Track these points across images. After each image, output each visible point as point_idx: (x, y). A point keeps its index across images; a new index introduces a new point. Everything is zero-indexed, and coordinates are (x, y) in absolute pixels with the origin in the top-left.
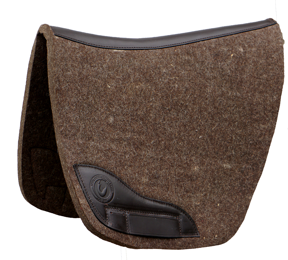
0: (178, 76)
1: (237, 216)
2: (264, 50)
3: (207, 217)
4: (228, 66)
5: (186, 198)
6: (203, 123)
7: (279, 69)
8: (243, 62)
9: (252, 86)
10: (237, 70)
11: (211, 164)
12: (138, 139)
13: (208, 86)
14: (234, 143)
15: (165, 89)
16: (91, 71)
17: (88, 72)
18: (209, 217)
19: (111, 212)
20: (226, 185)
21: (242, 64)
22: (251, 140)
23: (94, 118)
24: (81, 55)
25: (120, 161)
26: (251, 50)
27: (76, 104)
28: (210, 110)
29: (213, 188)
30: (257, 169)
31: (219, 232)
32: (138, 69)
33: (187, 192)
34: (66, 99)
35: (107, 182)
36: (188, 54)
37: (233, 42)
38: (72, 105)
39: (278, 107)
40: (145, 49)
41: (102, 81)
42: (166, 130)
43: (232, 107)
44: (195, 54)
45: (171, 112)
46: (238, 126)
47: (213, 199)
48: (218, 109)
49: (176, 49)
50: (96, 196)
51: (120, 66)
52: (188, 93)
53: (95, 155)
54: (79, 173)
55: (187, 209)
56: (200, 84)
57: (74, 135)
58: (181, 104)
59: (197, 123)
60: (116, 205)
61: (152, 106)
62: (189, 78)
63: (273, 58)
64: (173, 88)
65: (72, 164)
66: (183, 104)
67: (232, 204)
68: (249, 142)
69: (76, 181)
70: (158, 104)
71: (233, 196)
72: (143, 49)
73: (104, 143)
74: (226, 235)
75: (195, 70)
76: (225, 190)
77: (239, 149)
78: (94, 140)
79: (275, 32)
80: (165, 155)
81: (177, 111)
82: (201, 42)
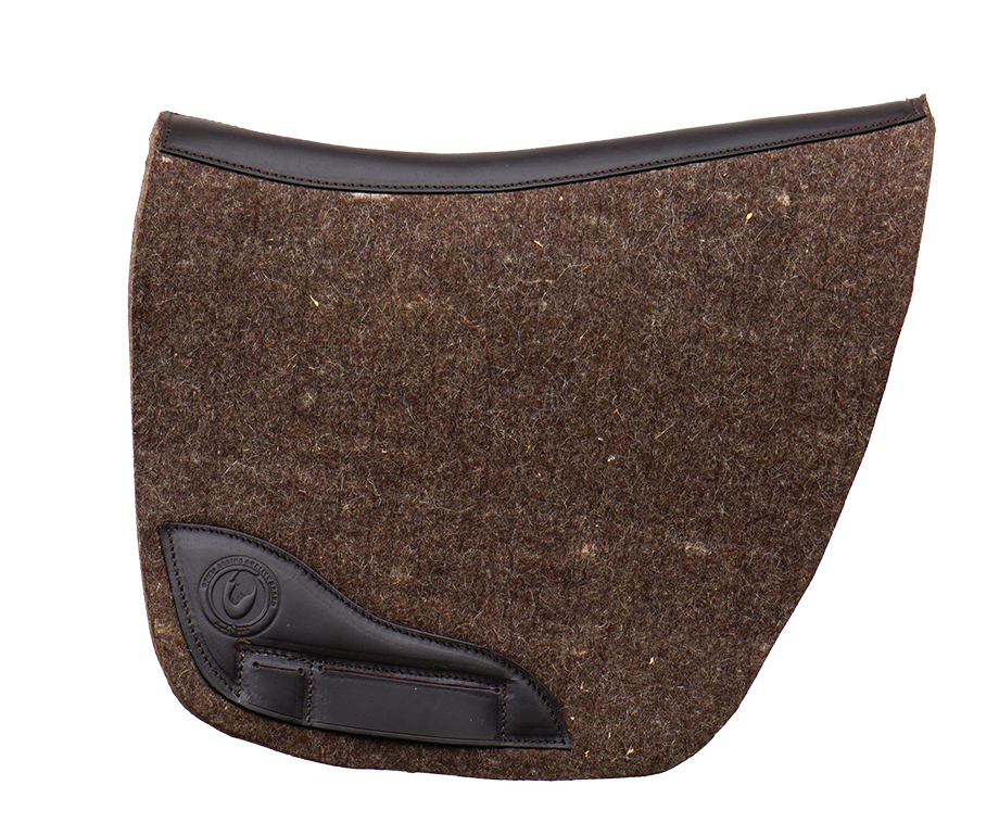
0: (554, 277)
1: (712, 697)
2: (861, 202)
3: (606, 693)
4: (727, 250)
5: (540, 634)
6: (623, 419)
7: (897, 266)
8: (783, 239)
9: (800, 315)
10: (759, 263)
11: (641, 540)
12: (391, 457)
13: (655, 308)
14: (726, 481)
15: (502, 316)
16: (261, 257)
17: (251, 260)
18: (614, 693)
19: (256, 664)
20: (686, 605)
21: (777, 244)
22: (783, 477)
23: (252, 394)
24: (236, 209)
25: (320, 519)
26: (816, 203)
27: (197, 353)
28: (652, 382)
29: (641, 611)
30: (797, 564)
31: (641, 740)
32: (421, 254)
33: (547, 617)
34: (164, 338)
35: (260, 577)
36: (600, 208)
37: (762, 176)
38: (184, 355)
39: (883, 381)
40: (459, 193)
41: (294, 286)
42: (493, 434)
43: (730, 373)
44: (625, 209)
45: (516, 381)
46: (743, 432)
47: (637, 644)
48: (679, 378)
49: (565, 193)
50: (212, 616)
51: (363, 244)
52: (582, 327)
53: (236, 499)
54: (172, 549)
55: (539, 666)
56: (625, 302)
57: (179, 439)
58: (554, 359)
59: (604, 418)
60: (278, 643)
61: (452, 363)
62: (590, 283)
63: (886, 228)
64: (529, 311)
65: (154, 523)
66: (562, 360)
67: (700, 662)
68: (777, 480)
69: (157, 570)
70: (473, 357)
71: (708, 638)
72: (454, 193)
73: (275, 467)
74: (667, 750)
75: (614, 258)
76: (682, 619)
77: (740, 499)
78: (240, 457)
79: (911, 147)
80: (480, 508)
81: (537, 378)
82: (653, 172)
